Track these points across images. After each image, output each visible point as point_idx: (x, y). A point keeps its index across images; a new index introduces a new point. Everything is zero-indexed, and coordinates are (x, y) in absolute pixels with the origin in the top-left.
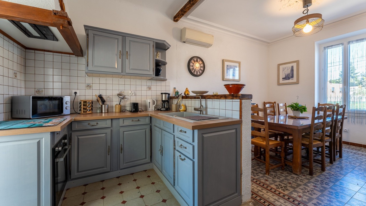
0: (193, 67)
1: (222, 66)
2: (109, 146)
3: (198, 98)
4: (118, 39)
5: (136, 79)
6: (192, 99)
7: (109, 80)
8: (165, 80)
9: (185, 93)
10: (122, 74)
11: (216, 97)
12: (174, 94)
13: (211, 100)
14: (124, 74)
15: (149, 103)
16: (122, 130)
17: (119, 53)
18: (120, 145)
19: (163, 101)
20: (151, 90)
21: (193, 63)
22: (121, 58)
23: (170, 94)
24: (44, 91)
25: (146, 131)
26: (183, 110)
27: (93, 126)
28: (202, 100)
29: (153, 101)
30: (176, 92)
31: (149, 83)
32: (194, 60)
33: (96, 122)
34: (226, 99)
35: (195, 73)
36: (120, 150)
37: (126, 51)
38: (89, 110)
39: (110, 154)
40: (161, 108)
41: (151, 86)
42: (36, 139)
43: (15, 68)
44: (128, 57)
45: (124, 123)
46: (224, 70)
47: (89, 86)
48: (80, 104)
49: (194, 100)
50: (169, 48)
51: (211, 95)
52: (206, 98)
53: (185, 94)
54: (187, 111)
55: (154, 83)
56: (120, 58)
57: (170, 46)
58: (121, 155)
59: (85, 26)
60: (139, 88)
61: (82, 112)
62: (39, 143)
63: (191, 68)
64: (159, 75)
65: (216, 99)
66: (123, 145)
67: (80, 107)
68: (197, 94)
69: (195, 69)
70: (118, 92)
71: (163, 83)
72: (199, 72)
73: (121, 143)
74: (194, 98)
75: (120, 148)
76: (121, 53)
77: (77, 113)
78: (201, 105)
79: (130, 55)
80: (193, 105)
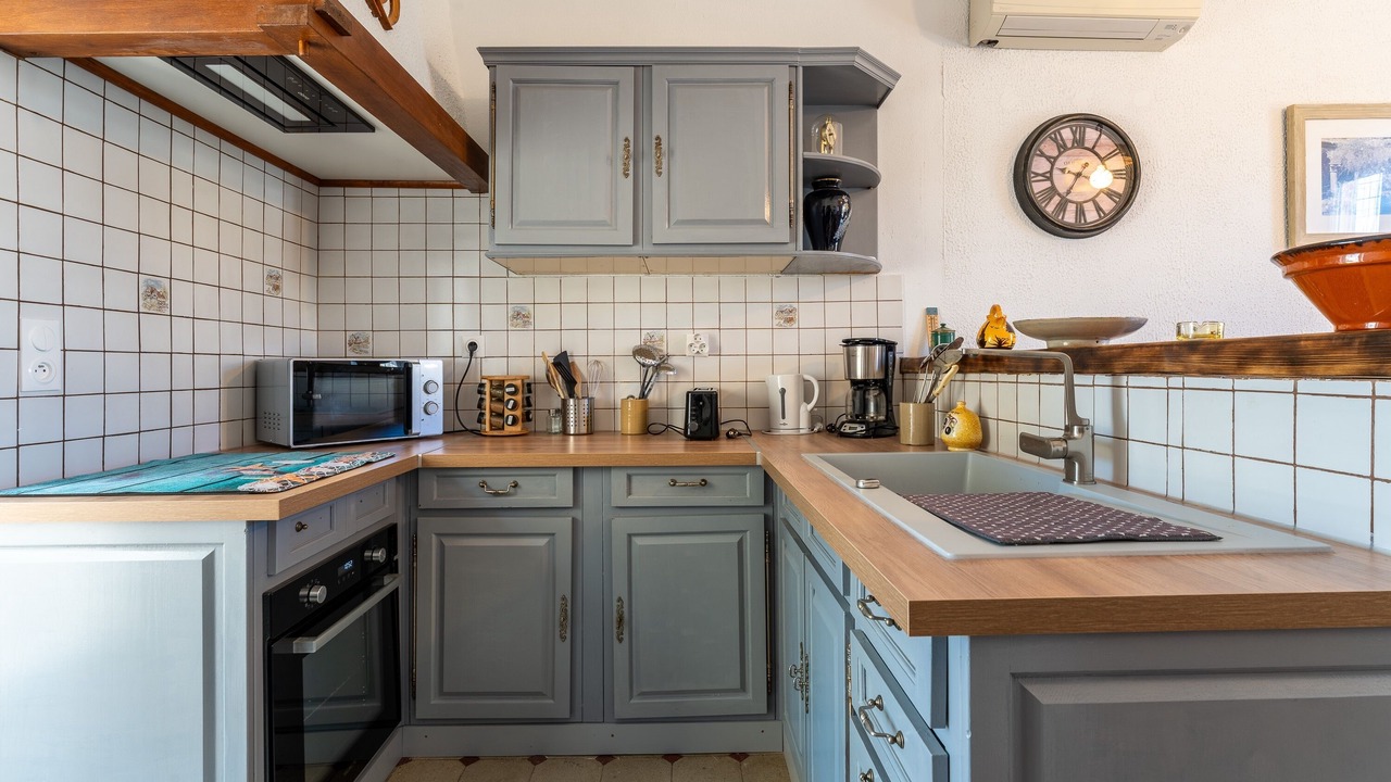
0: (1050, 179)
1: (1281, 154)
2: (564, 598)
3: (1057, 368)
4: (617, 83)
5: (719, 273)
6: (1018, 372)
7: (601, 284)
8: (869, 270)
9: (983, 335)
10: (637, 249)
11: (1196, 359)
12: (928, 342)
13: (1160, 381)
14: (648, 249)
15: (783, 391)
16: (622, 525)
17: (621, 152)
18: (615, 598)
19: (855, 383)
20: (796, 326)
21: (1048, 158)
22: (631, 172)
23: (894, 344)
24: (370, 340)
25: (740, 543)
26: (964, 439)
27: (497, 494)
28: (1078, 379)
29: (805, 381)
30: (935, 334)
31: (785, 289)
32: (1055, 140)
33: (512, 479)
34: (1298, 375)
35: (1069, 217)
36: (615, 625)
37: (654, 135)
38: (511, 418)
39: (568, 635)
40: (843, 423)
41: (795, 305)
42: (200, 545)
43: (274, 258)
44: (664, 166)
45: (633, 490)
46: (1297, 178)
47: (521, 317)
48: (480, 392)
49: (1034, 377)
50: (889, 90)
51: (1152, 346)
52: (1118, 365)
53: (982, 343)
54: (992, 447)
55: (811, 286)
56: (627, 175)
57: (897, 77)
58: (620, 651)
59: (483, 51)
60: (733, 316)
61: (488, 429)
62: (209, 565)
63: (1038, 187)
64: (834, 241)
65: (1203, 373)
66: (625, 599)
67: (480, 406)
68: (1054, 343)
69: (1062, 190)
70: (635, 341)
71: (863, 287)
72: (1098, 209)
73: (620, 589)
74: (1035, 364)
75: (615, 615)
76: (631, 148)
77: (467, 430)
78: (1074, 420)
79: (671, 152)
80: (1028, 412)
